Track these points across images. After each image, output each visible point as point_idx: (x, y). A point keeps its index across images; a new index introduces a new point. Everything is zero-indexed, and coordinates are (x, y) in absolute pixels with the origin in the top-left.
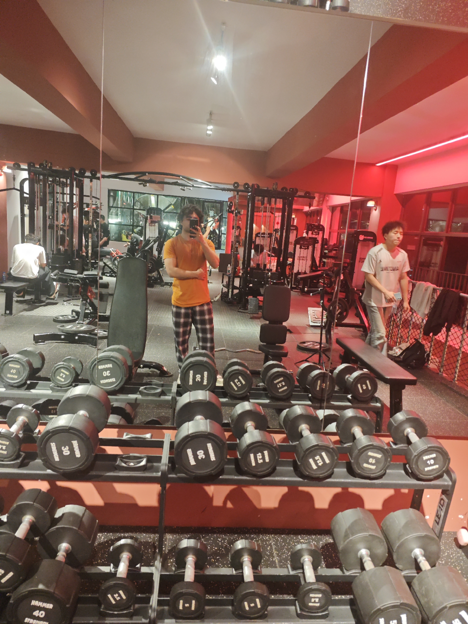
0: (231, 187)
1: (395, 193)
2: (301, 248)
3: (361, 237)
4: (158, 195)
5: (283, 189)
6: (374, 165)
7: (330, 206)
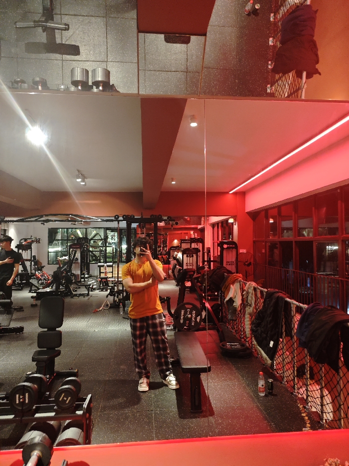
0: (113, 218)
1: (246, 211)
2: (187, 256)
3: (225, 246)
4: (86, 228)
5: (151, 216)
6: (228, 193)
7: (211, 224)
